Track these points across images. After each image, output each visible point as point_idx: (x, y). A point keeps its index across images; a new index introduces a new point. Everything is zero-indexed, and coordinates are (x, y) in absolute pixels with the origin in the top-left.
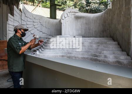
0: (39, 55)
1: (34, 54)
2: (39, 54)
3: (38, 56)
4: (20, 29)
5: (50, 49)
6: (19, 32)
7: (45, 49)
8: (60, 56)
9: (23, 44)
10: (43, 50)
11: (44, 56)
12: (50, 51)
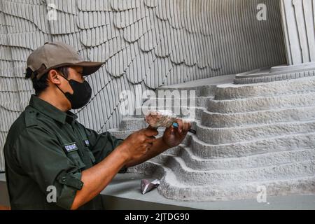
0: (181, 191)
1: (154, 187)
2: (183, 186)
3: (177, 202)
4: (62, 69)
5: (238, 152)
6: (57, 85)
7: (209, 156)
8: (302, 186)
9: (87, 142)
10: (199, 159)
11: (213, 194)
12: (240, 165)
